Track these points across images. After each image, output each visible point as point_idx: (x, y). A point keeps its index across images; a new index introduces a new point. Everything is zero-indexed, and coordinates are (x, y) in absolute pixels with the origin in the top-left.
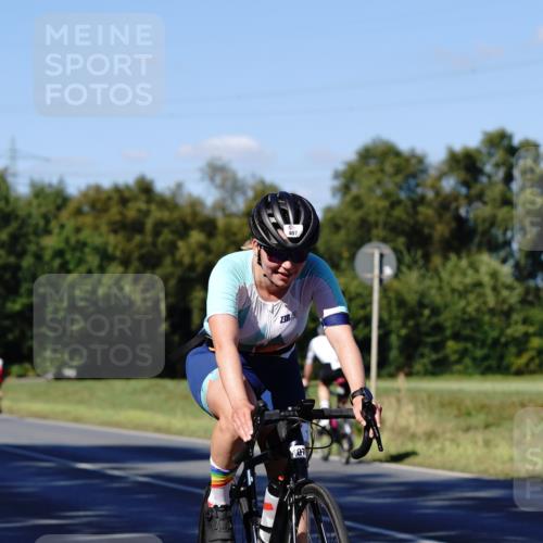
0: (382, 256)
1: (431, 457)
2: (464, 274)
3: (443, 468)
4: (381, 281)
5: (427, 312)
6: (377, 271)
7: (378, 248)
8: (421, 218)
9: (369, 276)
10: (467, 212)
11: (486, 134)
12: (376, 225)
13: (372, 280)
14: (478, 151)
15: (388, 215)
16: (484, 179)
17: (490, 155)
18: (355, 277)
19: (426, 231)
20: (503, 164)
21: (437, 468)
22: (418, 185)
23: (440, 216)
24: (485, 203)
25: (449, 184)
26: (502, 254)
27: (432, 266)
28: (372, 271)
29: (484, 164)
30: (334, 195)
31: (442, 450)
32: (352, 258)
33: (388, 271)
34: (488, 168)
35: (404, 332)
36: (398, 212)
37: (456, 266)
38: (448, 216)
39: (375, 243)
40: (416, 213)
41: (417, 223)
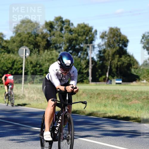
0: (26, 50)
1: (38, 105)
2: (49, 56)
3: (42, 108)
4: (25, 57)
5: (38, 66)
6: (24, 54)
7: (25, 48)
8: (37, 40)
9: (22, 55)
10: (50, 39)
11: (55, 17)
12: (25, 42)
13: (23, 56)
14: (53, 22)
15: (28, 39)
16: (55, 30)
17: (57, 23)
18: (19, 56)
19: (39, 44)
20: (60, 26)
21: (39, 108)
22: (37, 31)
23: (43, 40)
24: (55, 36)
25: (45, 31)
26: (59, 50)
27: (40, 53)
28: (23, 54)
29: (55, 26)
30: (13, 33)
31: (41, 104)
32: (18, 51)
33: (28, 54)
34: (56, 27)
35: (32, 71)
36: (31, 38)
37: (47, 53)
38: (45, 40)
39: (24, 47)
40: (36, 39)
41: (36, 41)
